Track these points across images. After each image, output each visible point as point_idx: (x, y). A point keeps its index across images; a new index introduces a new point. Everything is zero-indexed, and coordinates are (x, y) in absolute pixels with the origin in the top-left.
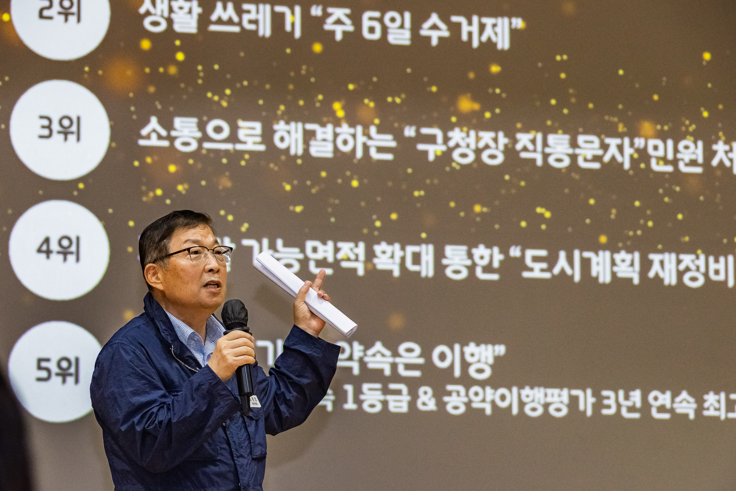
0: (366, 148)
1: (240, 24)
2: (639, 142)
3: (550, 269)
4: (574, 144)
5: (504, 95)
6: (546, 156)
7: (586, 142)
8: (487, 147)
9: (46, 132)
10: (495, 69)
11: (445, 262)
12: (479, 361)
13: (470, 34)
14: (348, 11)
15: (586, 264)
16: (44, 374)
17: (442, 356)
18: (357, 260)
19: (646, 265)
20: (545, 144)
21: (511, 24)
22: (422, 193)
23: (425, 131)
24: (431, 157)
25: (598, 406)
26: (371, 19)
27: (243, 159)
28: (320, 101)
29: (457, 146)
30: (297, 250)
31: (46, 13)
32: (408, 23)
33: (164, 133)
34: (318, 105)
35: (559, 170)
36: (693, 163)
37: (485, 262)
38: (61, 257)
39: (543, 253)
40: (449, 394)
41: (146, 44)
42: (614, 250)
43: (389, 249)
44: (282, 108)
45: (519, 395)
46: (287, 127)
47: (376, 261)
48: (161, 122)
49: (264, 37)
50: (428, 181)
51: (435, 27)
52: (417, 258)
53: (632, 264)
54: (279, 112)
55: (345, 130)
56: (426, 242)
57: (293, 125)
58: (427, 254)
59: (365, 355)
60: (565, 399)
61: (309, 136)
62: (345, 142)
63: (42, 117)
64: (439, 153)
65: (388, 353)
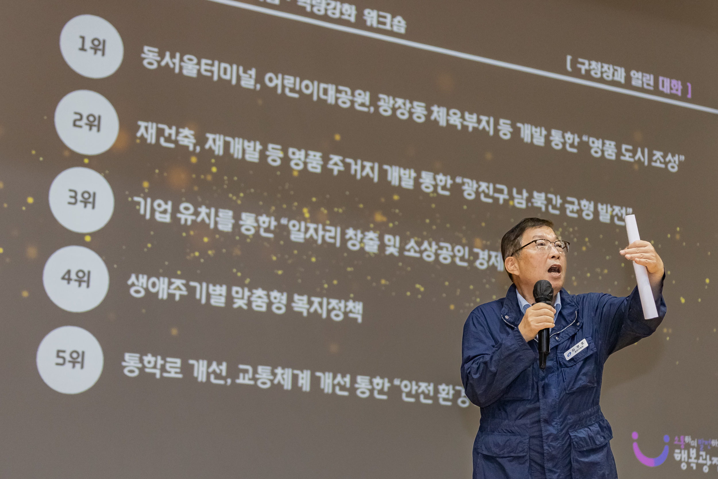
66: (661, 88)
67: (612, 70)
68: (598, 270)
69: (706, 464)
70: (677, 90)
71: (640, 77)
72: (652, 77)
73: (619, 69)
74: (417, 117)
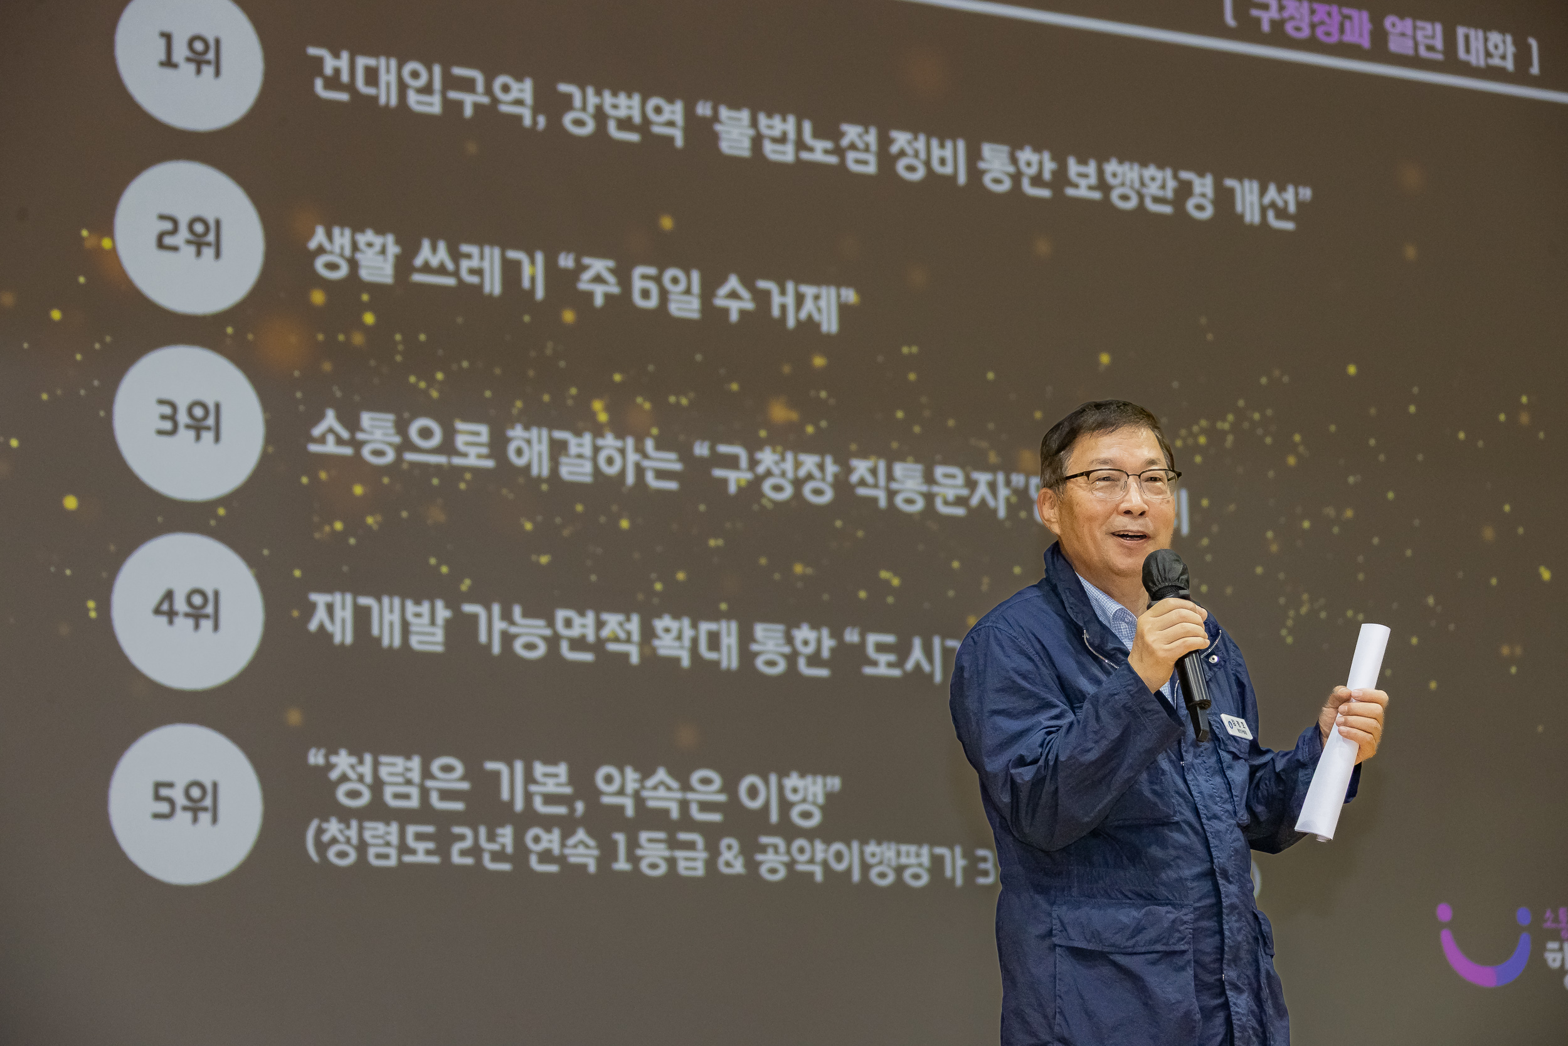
0: (640, 471)
1: (456, 274)
2: (1018, 479)
3: (900, 664)
4: (929, 479)
5: (832, 401)
6: (891, 494)
7: (947, 476)
8: (810, 477)
9: (167, 425)
10: (819, 361)
11: (755, 647)
12: (804, 800)
13: (783, 308)
14: (611, 264)
16: (164, 808)
17: (753, 792)
18: (628, 640)
20: (890, 477)
22: (720, 542)
23: (723, 449)
24: (732, 488)
25: (972, 871)
26: (645, 277)
27: (464, 480)
28: (573, 397)
29: (769, 473)
30: (541, 623)
31: (168, 241)
32: (696, 288)
33: (345, 434)
34: (570, 402)
35: (909, 516)
37: (810, 650)
38: (190, 622)
39: (889, 639)
40: (763, 849)
41: (318, 297)
43: (674, 625)
44: (519, 404)
45: (862, 853)
46: (526, 435)
47: (656, 643)
48: (340, 418)
49: (491, 296)
50: (728, 525)
51: (734, 295)
52: (714, 641)
54: (515, 411)
55: (609, 441)
56: (728, 616)
57: (534, 433)
58: (729, 634)
59: (643, 787)
60: (926, 860)
61: (558, 449)
62: (610, 461)
63: (161, 402)
64: (743, 483)
65: (674, 784)
66: (1462, 54)
67: (1337, 18)
68: (1330, 511)
70: (1503, 57)
71: (1409, 31)
72: (1439, 28)
73: (1353, 13)
74: (858, 162)
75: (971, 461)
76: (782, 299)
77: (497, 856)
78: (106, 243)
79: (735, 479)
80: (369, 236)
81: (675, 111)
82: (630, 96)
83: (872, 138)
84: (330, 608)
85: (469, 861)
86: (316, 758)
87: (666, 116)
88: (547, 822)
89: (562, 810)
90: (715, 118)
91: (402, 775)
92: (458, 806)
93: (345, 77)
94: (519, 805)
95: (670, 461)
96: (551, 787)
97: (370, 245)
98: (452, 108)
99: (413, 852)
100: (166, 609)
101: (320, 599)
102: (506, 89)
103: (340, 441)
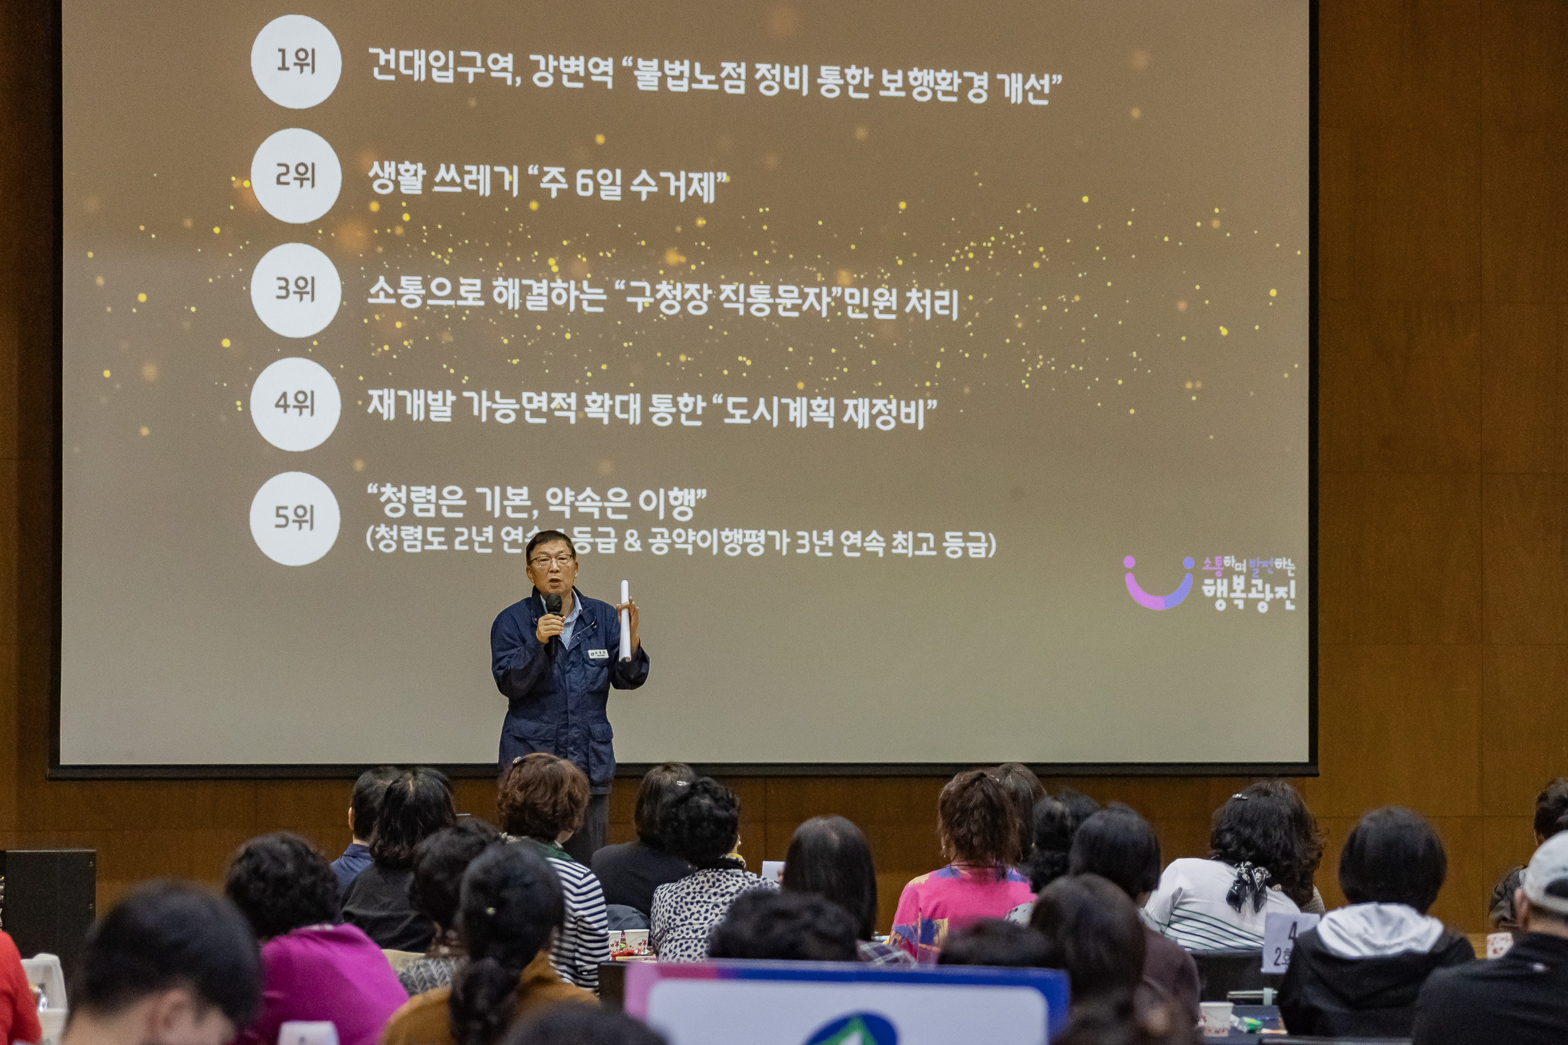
0: (578, 301)
1: (462, 185)
2: (837, 291)
3: (749, 416)
4: (774, 294)
5: (709, 248)
6: (748, 306)
7: (786, 291)
8: (692, 298)
9: (283, 292)
10: (701, 222)
11: (651, 410)
12: (682, 504)
13: (678, 189)
14: (562, 169)
15: (784, 410)
16: (282, 521)
17: (648, 500)
18: (569, 409)
19: (841, 409)
20: (747, 294)
21: (716, 178)
22: (631, 344)
23: (633, 284)
24: (640, 309)
25: (794, 545)
26: (584, 176)
27: (464, 314)
28: (536, 257)
29: (665, 298)
30: (513, 401)
31: (283, 179)
32: (618, 181)
33: (391, 291)
34: (534, 261)
35: (760, 319)
36: (887, 310)
37: (689, 409)
38: (297, 411)
39: (744, 400)
40: (654, 536)
41: (374, 207)
42: (811, 396)
43: (599, 398)
44: (501, 265)
45: (719, 536)
46: (505, 284)
47: (587, 410)
48: (388, 281)
49: (484, 196)
50: (636, 333)
51: (644, 183)
52: (625, 407)
53: (827, 410)
54: (498, 269)
55: (559, 284)
56: (635, 390)
57: (510, 282)
58: (635, 402)
59: (576, 500)
60: (762, 540)
61: (525, 291)
62: (559, 296)
63: (279, 279)
64: (647, 305)
65: (597, 498)
68: (1062, 298)
69: (1263, 600)
74: (731, 87)
75: (803, 280)
76: (676, 183)
77: (483, 545)
78: (246, 184)
79: (642, 303)
80: (407, 165)
81: (608, 65)
82: (577, 59)
83: (742, 70)
84: (381, 398)
85: (466, 548)
86: (372, 489)
87: (602, 69)
88: (515, 524)
89: (525, 516)
90: (635, 67)
91: (425, 497)
92: (460, 515)
93: (392, 66)
94: (497, 514)
95: (599, 294)
96: (517, 502)
97: (407, 171)
98: (460, 77)
99: (431, 543)
100: (282, 404)
101: (375, 393)
102: (496, 61)
103: (387, 295)
